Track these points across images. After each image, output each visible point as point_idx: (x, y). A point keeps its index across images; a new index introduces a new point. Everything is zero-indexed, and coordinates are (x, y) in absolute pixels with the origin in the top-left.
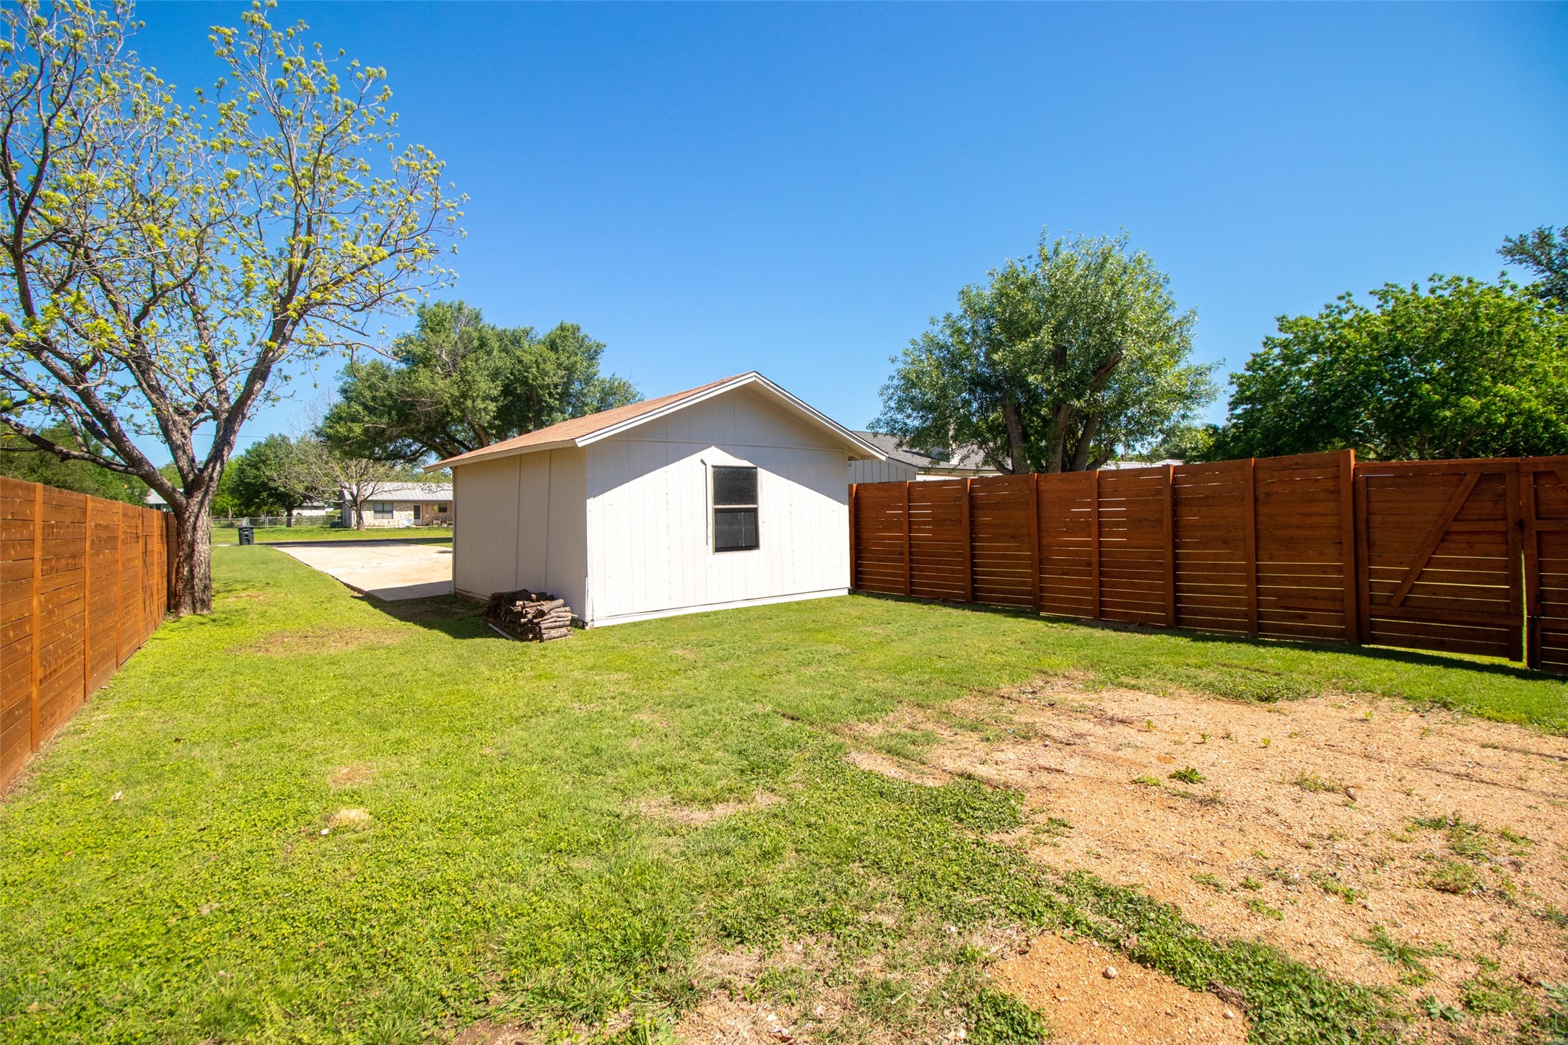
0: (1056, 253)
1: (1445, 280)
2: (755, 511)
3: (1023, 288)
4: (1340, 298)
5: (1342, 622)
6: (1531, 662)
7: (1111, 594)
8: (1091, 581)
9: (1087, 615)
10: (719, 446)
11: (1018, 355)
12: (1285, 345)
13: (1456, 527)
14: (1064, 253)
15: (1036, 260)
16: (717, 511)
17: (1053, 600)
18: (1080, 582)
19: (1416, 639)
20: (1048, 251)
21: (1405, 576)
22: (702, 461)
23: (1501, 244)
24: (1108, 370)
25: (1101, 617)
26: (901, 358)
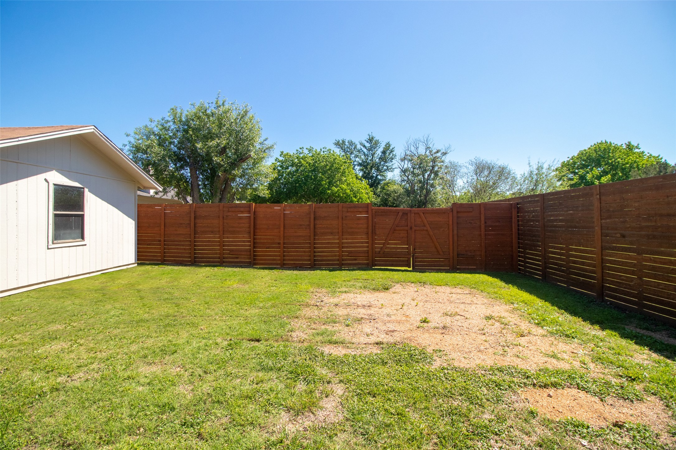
0: (223, 104)
1: (327, 149)
2: (82, 216)
3: (208, 116)
4: (300, 148)
5: (368, 260)
6: (413, 269)
7: (288, 256)
8: (280, 250)
9: (277, 265)
10: (58, 171)
11: (210, 147)
12: (282, 162)
13: (397, 228)
14: (227, 106)
15: (214, 105)
16: (56, 215)
17: (261, 260)
18: (274, 251)
19: (386, 264)
20: (220, 103)
21: (384, 244)
22: (46, 180)
23: (334, 141)
24: (244, 161)
25: (283, 266)
26: (133, 134)
